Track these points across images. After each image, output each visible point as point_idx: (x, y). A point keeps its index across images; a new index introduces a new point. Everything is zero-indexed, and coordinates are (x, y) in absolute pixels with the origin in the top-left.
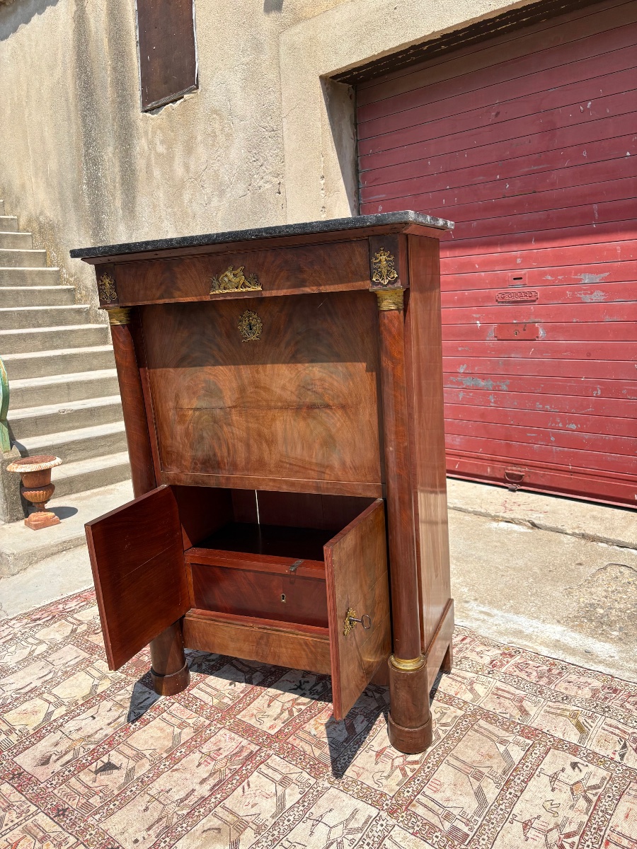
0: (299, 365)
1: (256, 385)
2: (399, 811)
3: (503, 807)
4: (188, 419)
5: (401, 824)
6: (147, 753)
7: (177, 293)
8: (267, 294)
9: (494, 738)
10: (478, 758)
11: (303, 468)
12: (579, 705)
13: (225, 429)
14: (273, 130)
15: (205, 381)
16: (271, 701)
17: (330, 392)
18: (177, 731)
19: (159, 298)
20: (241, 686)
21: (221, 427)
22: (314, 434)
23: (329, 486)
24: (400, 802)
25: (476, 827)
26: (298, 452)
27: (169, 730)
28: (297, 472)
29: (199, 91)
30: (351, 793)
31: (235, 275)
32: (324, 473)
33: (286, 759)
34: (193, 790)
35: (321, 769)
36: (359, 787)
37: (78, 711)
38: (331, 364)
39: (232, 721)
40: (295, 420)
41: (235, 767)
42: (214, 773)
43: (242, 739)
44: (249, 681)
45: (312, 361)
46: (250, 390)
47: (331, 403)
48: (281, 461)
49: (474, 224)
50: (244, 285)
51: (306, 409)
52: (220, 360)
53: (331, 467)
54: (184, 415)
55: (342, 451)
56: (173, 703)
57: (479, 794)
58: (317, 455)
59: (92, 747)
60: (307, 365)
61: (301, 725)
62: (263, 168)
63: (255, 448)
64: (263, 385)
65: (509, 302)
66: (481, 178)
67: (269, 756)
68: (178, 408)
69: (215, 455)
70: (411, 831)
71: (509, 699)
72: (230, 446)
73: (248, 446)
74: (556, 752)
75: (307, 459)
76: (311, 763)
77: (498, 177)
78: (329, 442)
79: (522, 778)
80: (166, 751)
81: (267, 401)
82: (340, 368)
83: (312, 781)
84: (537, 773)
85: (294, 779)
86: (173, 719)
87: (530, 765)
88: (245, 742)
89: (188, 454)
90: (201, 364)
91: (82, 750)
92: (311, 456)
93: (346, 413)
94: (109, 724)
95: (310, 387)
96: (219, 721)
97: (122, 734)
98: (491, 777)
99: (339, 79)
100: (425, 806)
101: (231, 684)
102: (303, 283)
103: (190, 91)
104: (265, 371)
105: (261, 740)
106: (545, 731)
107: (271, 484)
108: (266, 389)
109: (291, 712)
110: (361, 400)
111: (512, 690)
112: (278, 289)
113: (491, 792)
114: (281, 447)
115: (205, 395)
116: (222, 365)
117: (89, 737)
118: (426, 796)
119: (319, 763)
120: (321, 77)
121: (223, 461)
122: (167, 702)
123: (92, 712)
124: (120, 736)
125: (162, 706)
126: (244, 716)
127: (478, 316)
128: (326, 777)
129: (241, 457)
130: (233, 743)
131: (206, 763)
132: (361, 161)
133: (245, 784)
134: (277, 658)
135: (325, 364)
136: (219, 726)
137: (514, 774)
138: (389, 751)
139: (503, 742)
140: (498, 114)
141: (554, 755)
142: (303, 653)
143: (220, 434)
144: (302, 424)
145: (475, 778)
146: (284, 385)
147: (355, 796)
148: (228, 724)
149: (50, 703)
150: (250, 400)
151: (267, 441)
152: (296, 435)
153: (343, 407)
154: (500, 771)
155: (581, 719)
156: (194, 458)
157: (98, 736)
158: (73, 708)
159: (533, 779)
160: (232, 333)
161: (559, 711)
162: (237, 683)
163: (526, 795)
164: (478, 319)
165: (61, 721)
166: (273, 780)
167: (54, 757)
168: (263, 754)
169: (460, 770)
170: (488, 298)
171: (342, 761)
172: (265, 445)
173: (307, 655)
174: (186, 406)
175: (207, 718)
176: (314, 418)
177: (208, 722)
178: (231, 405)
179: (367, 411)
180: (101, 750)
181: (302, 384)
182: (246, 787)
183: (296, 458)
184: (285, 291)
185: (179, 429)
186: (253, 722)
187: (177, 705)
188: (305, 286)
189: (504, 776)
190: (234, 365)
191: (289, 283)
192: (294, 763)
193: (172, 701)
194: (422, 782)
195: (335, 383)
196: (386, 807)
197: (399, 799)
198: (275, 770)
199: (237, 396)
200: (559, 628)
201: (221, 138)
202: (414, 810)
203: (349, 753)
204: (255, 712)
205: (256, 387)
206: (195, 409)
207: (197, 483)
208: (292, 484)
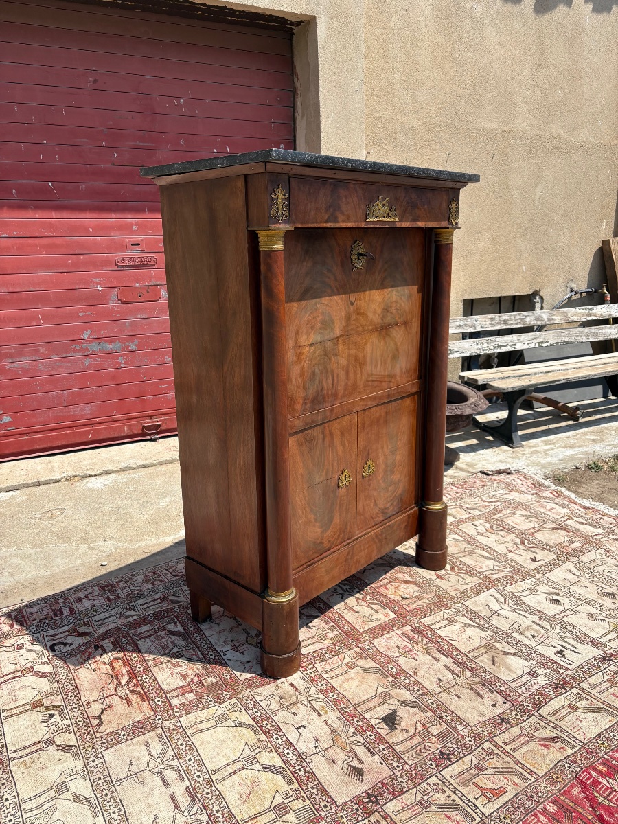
0: (385, 290)
1: (359, 312)
4: (304, 356)
6: (382, 690)
7: (341, 218)
11: (380, 382)
13: (333, 359)
15: (321, 313)
16: (352, 610)
17: (399, 312)
18: (357, 669)
19: (326, 222)
21: (330, 359)
22: (390, 350)
23: (396, 391)
26: (379, 368)
28: (376, 386)
31: (383, 205)
32: (392, 381)
33: (428, 615)
34: (445, 666)
35: (443, 604)
36: (469, 592)
39: (364, 634)
40: (378, 341)
41: (425, 641)
42: (428, 653)
43: (392, 633)
45: (392, 286)
46: (354, 317)
47: (399, 321)
48: (368, 380)
49: (83, 186)
50: (388, 215)
51: (386, 329)
52: (335, 290)
53: (395, 376)
54: (301, 354)
55: (401, 361)
58: (388, 368)
60: (389, 290)
63: (351, 374)
64: (362, 311)
65: (129, 267)
67: (421, 622)
68: (297, 346)
69: (321, 389)
72: (334, 376)
73: (347, 372)
75: (383, 373)
77: (104, 144)
78: (395, 354)
79: (476, 542)
80: (386, 677)
81: (363, 326)
83: (453, 610)
85: (450, 616)
86: (336, 671)
89: (301, 396)
90: (320, 295)
91: (354, 738)
92: (385, 370)
93: (406, 328)
94: (321, 715)
95: (390, 309)
97: (343, 706)
102: (418, 219)
104: (364, 298)
108: (365, 315)
110: (414, 315)
112: (405, 221)
114: (368, 368)
115: (320, 328)
116: (336, 295)
117: (335, 732)
121: (328, 393)
124: (345, 708)
126: (362, 627)
127: (97, 280)
129: (341, 386)
133: (447, 638)
135: (399, 288)
140: (96, 81)
143: (328, 367)
144: (383, 343)
146: (376, 310)
148: (366, 637)
150: (352, 327)
151: (360, 364)
152: (379, 353)
153: (405, 323)
156: (305, 399)
157: (337, 725)
160: (346, 263)
164: (98, 283)
170: (107, 262)
172: (358, 369)
174: (303, 344)
176: (389, 336)
178: (338, 334)
179: (416, 325)
181: (385, 308)
183: (377, 374)
184: (409, 223)
185: (295, 370)
190: (345, 294)
195: (403, 304)
199: (344, 324)
205: (358, 314)
206: (311, 345)
207: (307, 424)
208: (374, 398)
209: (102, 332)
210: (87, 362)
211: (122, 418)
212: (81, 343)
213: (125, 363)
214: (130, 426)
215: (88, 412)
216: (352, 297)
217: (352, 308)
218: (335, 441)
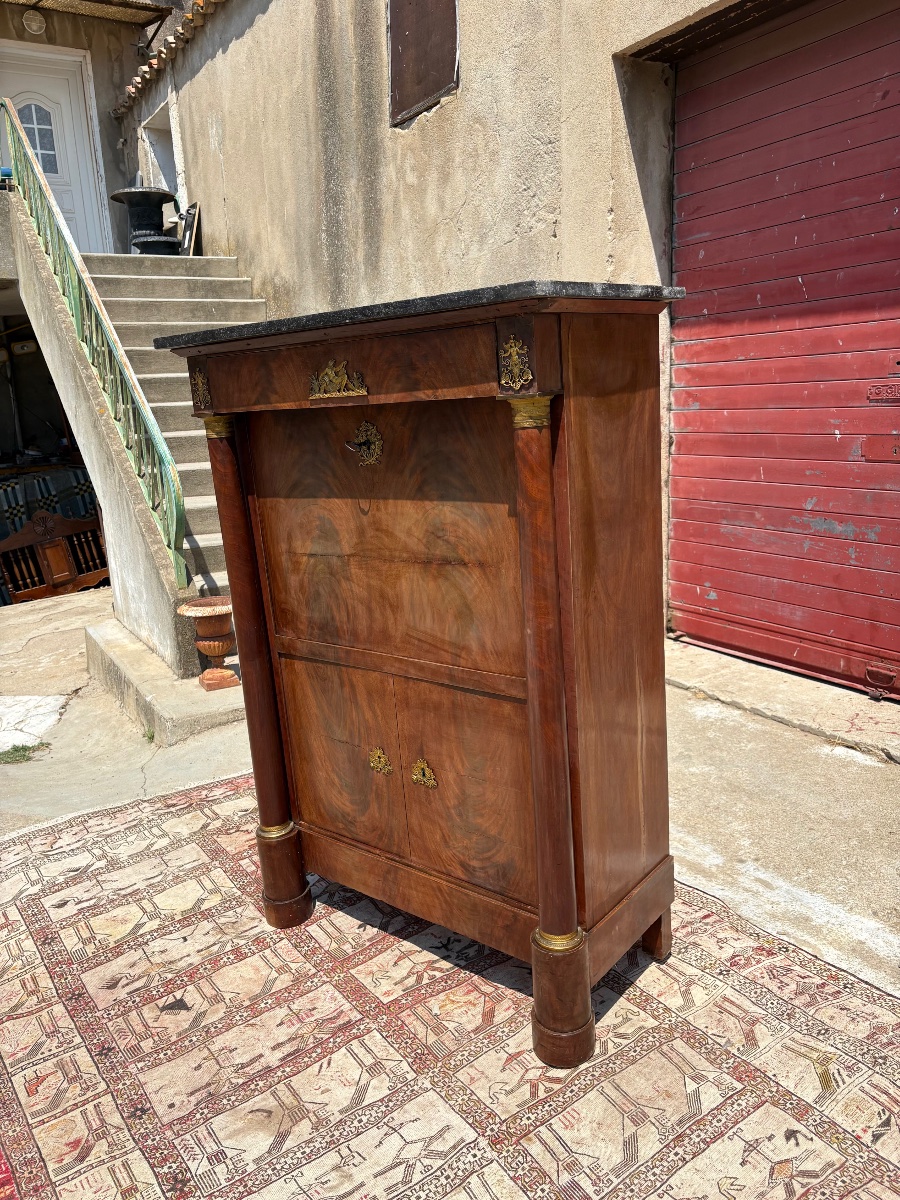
0: (427, 503)
1: (377, 526)
2: (506, 1142)
3: (657, 1171)
4: (302, 567)
5: (502, 1161)
6: (227, 996)
7: (274, 397)
8: (374, 400)
9: (686, 1069)
10: (649, 1092)
11: (433, 646)
12: (840, 1046)
13: (344, 584)
14: (550, 143)
15: (320, 518)
16: (400, 959)
17: (465, 543)
18: (274, 974)
19: (255, 404)
20: (372, 931)
21: (339, 582)
22: (446, 601)
23: (466, 676)
24: (512, 1131)
25: (606, 1190)
26: (428, 624)
27: (265, 971)
28: (428, 651)
29: (460, 90)
30: (452, 1103)
31: (336, 374)
32: (460, 656)
33: (389, 1040)
34: (261, 1056)
35: (428, 1063)
36: (466, 1098)
37: (172, 928)
38: (465, 503)
39: (342, 975)
40: (424, 580)
41: (323, 1036)
42: (294, 1039)
43: (344, 1001)
44: (383, 927)
45: (443, 498)
46: (370, 533)
47: (466, 558)
48: (407, 634)
49: (841, 274)
50: (347, 388)
51: (436, 564)
52: (336, 490)
53: (466, 648)
54: (297, 562)
55: (480, 628)
56: (282, 939)
57: (630, 1145)
58: (450, 631)
59: (170, 976)
60: (435, 502)
61: (425, 998)
62: (536, 199)
63: (377, 615)
64: (384, 527)
65: (887, 401)
66: (856, 199)
67: (369, 1031)
68: (291, 552)
69: (333, 618)
70: (512, 1174)
71: (736, 1017)
72: (350, 608)
73: (370, 610)
74: (773, 1109)
75: (439, 634)
76: (419, 1051)
77: (883, 196)
78: (465, 613)
79: (703, 1136)
80: (250, 999)
81: (390, 550)
82: (476, 509)
83: (411, 1076)
84: (730, 1133)
85: (388, 1068)
86: (276, 959)
87: (724, 1120)
88: (347, 1006)
89: (304, 615)
90: (312, 494)
91: (157, 977)
92: (443, 632)
93: (485, 573)
94: (198, 951)
95: (441, 534)
96: (327, 972)
97: (209, 966)
98: (657, 1124)
99: (646, 57)
100: (544, 1144)
101: (360, 927)
102: (415, 386)
103: (448, 93)
104: (386, 509)
105: (367, 1008)
106: (770, 1074)
107: (397, 665)
108: (390, 534)
109: (420, 978)
110: (503, 556)
111: (746, 1004)
112: (387, 393)
113: (649, 1146)
114: (407, 615)
115: (319, 537)
116: (337, 497)
117: (171, 962)
118: (552, 1130)
119: (430, 1053)
120: (615, 57)
121: (342, 627)
122: (275, 936)
123: (186, 932)
124: (206, 969)
125: (268, 940)
126: (359, 972)
127: (837, 422)
128: (430, 1074)
129: (362, 625)
130: (333, 1005)
131: (289, 1023)
132: (678, 179)
133: (325, 1061)
134: (406, 902)
135: (459, 503)
136: (325, 978)
137: (694, 1127)
138: (527, 1057)
139: (698, 1078)
140: (886, 94)
141: (767, 1112)
142: (437, 901)
143: (338, 591)
144: (432, 584)
145: (633, 1121)
146: (410, 529)
147: (457, 1108)
148: (336, 978)
149: (145, 912)
150: (370, 547)
151: (391, 606)
152: (425, 600)
153: (481, 565)
154: (675, 1119)
155: (833, 1068)
156: (311, 621)
157: (182, 964)
158: (167, 923)
159: (720, 1141)
161: (803, 1050)
162: (368, 927)
163: (700, 1162)
164: (837, 427)
165: (149, 937)
166: (361, 1064)
167: (124, 981)
168: (362, 1027)
169: (613, 1103)
170: (855, 394)
171: (459, 1057)
172: (389, 612)
173: (441, 905)
174: (300, 551)
175: (315, 966)
176: (447, 579)
177: (314, 971)
178: (349, 553)
179: (512, 574)
180: (179, 982)
181: (431, 529)
182: (325, 1065)
183: (425, 633)
184: (395, 395)
185: (293, 580)
186: (367, 982)
187: (285, 941)
188: (418, 390)
189: (677, 1128)
190: (352, 497)
191: (399, 386)
192: (396, 1046)
193: (282, 935)
194: (555, 1110)
195: (471, 531)
196: (489, 1133)
197: (512, 1125)
198: (369, 1051)
199: (355, 540)
200: (873, 923)
201: (484, 159)
202: (526, 1146)
203: (472, 1048)
204: (375, 969)
205: (377, 530)
206: (312, 555)
207: (313, 654)
208: (421, 668)
209: (831, 504)
210: (807, 545)
211: (840, 645)
212: (802, 515)
213: (856, 559)
214: (848, 661)
215: (798, 618)
216: (364, 504)
217: (365, 519)
218: (358, 696)
